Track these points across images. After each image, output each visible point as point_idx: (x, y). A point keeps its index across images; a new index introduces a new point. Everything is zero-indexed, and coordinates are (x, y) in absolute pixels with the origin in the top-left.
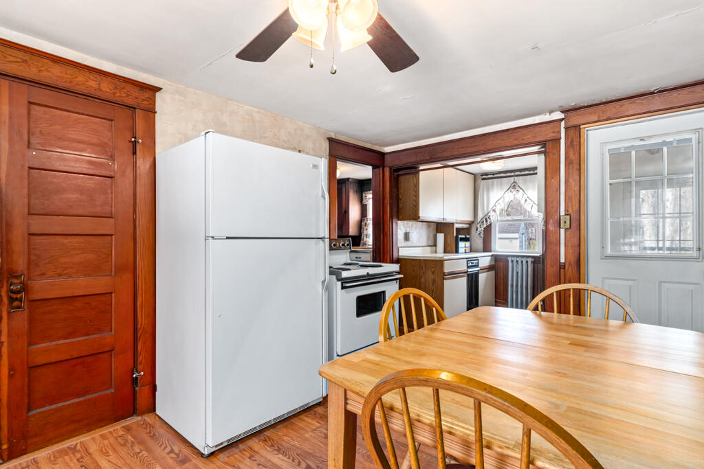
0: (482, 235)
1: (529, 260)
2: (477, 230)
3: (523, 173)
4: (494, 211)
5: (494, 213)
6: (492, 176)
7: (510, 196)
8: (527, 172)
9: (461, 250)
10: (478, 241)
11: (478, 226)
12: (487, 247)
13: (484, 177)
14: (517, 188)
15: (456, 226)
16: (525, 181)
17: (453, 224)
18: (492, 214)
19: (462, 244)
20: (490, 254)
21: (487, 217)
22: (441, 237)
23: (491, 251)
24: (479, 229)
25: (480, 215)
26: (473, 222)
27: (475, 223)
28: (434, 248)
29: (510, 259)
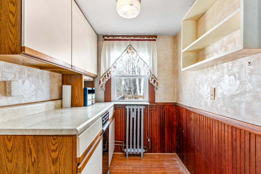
0: (104, 88)
1: (142, 108)
2: (100, 83)
3: (136, 38)
4: (114, 67)
5: (114, 69)
6: (112, 38)
7: (126, 56)
8: (139, 38)
9: (89, 103)
10: (101, 94)
11: (101, 80)
12: (107, 99)
13: (105, 38)
14: (133, 50)
15: (85, 78)
16: (138, 45)
17: (80, 75)
18: (112, 70)
19: (90, 96)
20: (112, 104)
21: (108, 73)
22: (67, 89)
23: (110, 101)
24: (102, 83)
25: (103, 71)
26: (97, 76)
27: (98, 77)
28: (59, 102)
29: (127, 107)
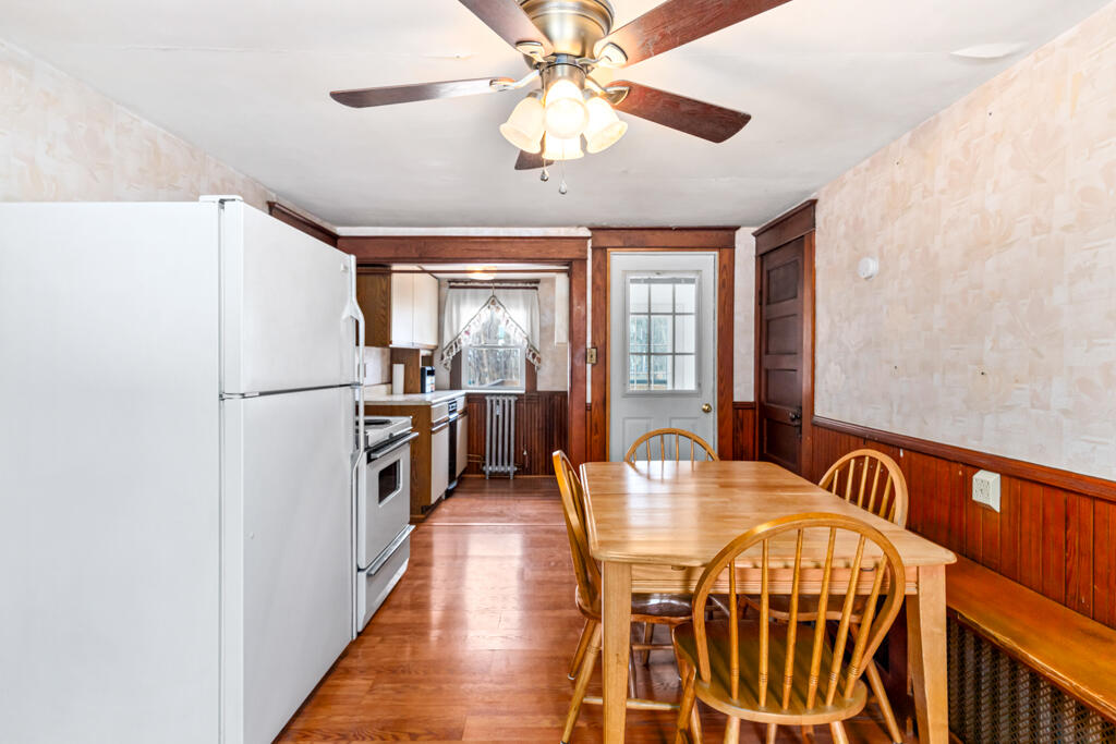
0: (449, 366)
1: (513, 399)
2: (442, 358)
3: (504, 285)
4: (467, 333)
5: (467, 336)
6: (463, 284)
7: (486, 314)
8: (508, 285)
9: (428, 389)
10: (444, 374)
11: (445, 353)
12: (455, 384)
13: (452, 284)
14: (498, 305)
15: (423, 353)
16: (506, 296)
17: (417, 351)
18: (463, 337)
19: (429, 380)
20: (463, 392)
21: (456, 342)
22: (399, 370)
23: (460, 388)
24: (446, 358)
25: (447, 339)
26: (437, 347)
27: (440, 348)
28: (389, 386)
29: (488, 398)
